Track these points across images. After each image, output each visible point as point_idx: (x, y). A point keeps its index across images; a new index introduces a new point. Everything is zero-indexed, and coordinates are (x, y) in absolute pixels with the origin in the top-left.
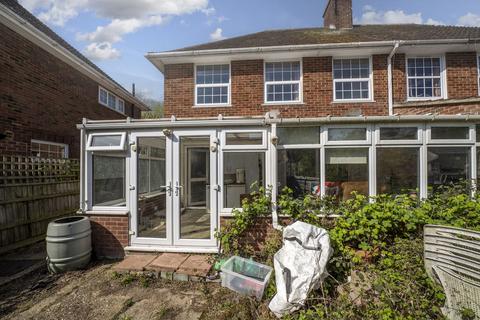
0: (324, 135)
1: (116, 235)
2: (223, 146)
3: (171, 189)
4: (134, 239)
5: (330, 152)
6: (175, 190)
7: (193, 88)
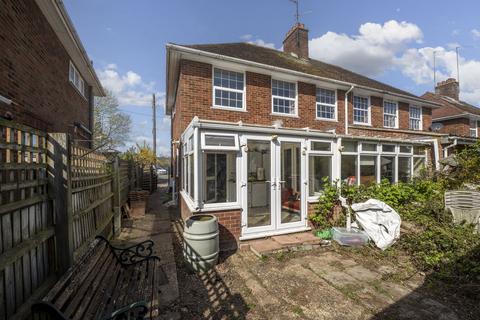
0: (360, 147)
1: (229, 228)
2: (309, 151)
3: (275, 185)
4: (245, 230)
5: (363, 158)
6: (278, 184)
7: (211, 89)
